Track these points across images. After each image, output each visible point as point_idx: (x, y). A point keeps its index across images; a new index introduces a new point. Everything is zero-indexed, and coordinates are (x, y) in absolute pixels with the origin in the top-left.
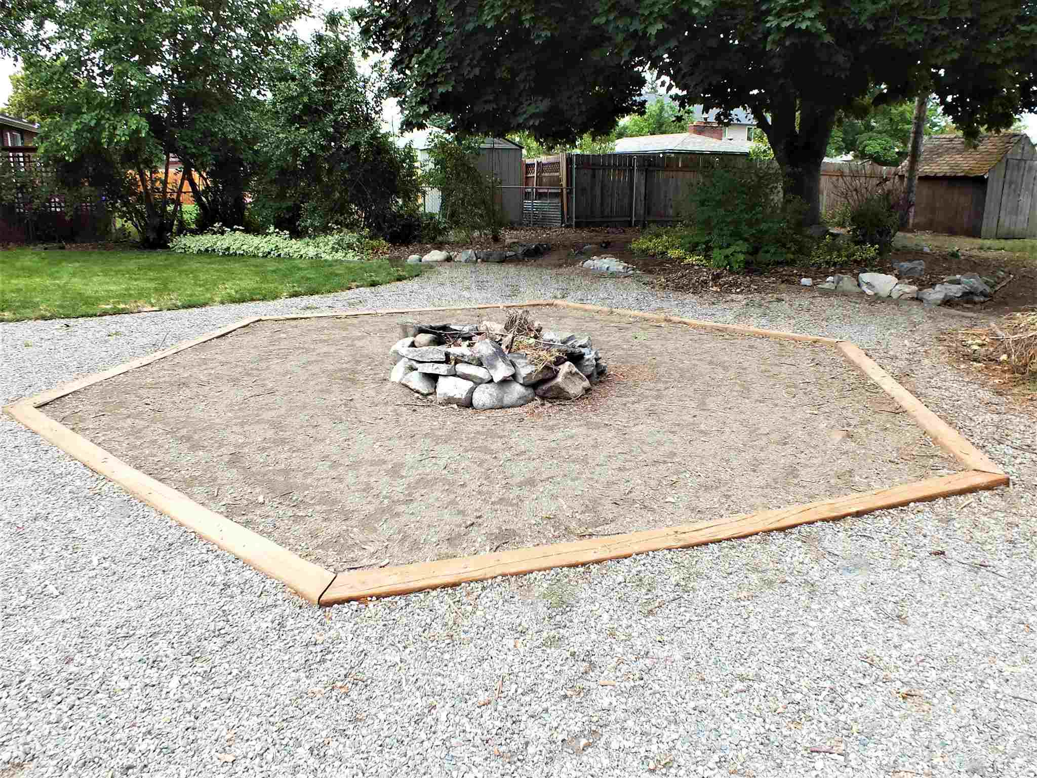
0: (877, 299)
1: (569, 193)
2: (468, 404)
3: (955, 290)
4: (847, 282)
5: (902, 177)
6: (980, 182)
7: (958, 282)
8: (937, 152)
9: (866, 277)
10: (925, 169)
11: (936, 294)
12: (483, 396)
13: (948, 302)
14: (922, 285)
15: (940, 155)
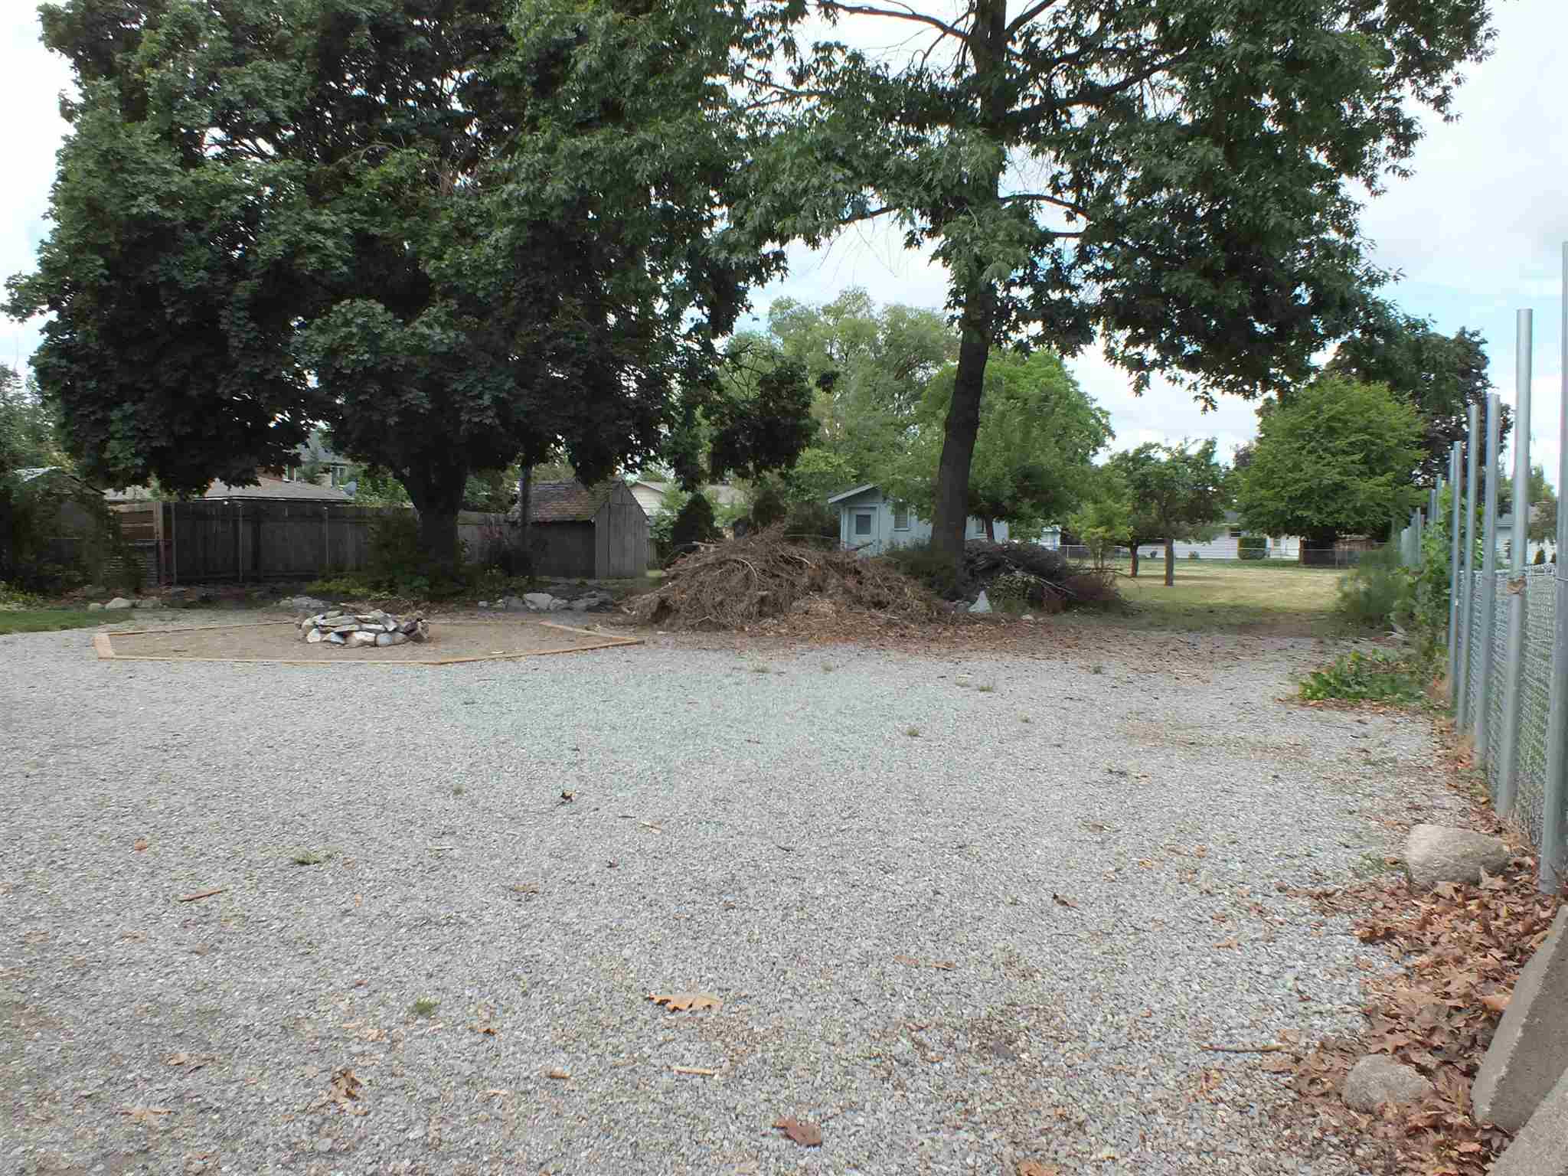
0: (539, 611)
1: (168, 547)
2: (375, 644)
3: (594, 602)
4: (515, 601)
5: (514, 524)
6: (588, 526)
7: (594, 596)
8: (545, 498)
9: (528, 596)
10: (537, 514)
11: (581, 604)
12: (383, 639)
13: (589, 609)
14: (570, 600)
15: (546, 501)
